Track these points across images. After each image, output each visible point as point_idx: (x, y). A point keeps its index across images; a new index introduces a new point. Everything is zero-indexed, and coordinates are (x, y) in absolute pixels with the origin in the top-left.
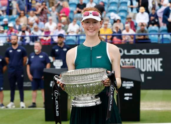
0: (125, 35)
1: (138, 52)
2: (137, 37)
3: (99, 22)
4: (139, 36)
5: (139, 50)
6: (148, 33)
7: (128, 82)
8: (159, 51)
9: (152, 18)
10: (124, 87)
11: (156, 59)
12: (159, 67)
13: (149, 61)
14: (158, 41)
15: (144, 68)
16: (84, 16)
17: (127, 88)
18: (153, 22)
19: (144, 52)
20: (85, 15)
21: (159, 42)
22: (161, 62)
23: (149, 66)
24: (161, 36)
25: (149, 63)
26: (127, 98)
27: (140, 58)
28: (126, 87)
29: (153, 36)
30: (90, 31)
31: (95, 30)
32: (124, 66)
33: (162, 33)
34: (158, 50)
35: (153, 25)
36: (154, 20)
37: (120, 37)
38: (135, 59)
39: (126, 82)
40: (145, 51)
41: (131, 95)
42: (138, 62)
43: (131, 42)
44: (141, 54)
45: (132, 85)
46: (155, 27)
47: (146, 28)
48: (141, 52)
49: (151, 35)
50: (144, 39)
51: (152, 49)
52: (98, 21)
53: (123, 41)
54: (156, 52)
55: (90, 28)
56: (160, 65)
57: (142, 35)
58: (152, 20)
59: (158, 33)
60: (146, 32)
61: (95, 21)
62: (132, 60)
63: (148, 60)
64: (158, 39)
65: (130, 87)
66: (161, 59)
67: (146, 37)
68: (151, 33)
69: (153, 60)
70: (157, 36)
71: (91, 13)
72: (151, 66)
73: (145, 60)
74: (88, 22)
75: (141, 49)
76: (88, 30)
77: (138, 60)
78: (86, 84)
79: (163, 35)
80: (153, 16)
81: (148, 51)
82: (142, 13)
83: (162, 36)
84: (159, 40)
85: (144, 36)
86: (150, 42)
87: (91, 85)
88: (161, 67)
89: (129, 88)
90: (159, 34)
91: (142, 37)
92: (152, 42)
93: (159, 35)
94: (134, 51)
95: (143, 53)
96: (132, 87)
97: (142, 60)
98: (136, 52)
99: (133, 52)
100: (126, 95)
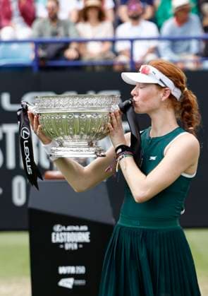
7: (69, 228)
10: (58, 244)
17: (67, 247)
26: (67, 283)
28: (63, 244)
39: (64, 228)
41: (81, 270)
45: (85, 237)
65: (79, 243)
78: (80, 114)
87: (89, 116)
89: (76, 247)
96: (84, 244)
100: (62, 270)
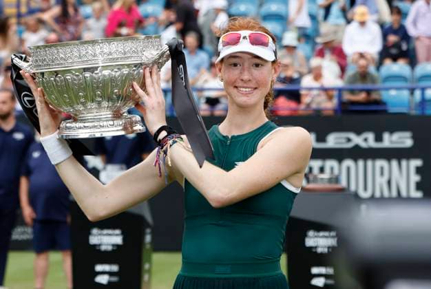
0: (310, 89)
1: (349, 140)
2: (347, 97)
3: (270, 64)
4: (352, 91)
5: (352, 136)
6: (379, 85)
8: (414, 137)
9: (392, 38)
11: (404, 163)
12: (413, 186)
13: (382, 169)
14: (410, 108)
15: (365, 189)
16: (224, 46)
18: (394, 51)
19: (366, 140)
20: (227, 44)
21: (414, 112)
22: (419, 170)
23: (381, 181)
24: (418, 94)
25: (382, 173)
27: (355, 160)
29: (393, 93)
30: (242, 89)
31: (256, 88)
32: (311, 186)
33: (423, 84)
34: (408, 134)
35: (395, 59)
36: (397, 45)
37: (295, 96)
38: (340, 160)
40: (371, 136)
42: (348, 169)
43: (326, 109)
44: (357, 147)
46: (400, 67)
47: (372, 69)
48: (357, 140)
49: (388, 89)
50: (368, 103)
51: (392, 132)
52: (266, 61)
53: (302, 107)
54: (404, 140)
55: (242, 80)
56: (415, 178)
57: (362, 90)
58: (390, 44)
59: (408, 85)
60: (373, 80)
61: (258, 61)
62: (331, 164)
63: (381, 163)
64: (409, 102)
66: (417, 163)
67: (374, 96)
68: (388, 84)
69: (394, 163)
70: (406, 93)
71: (244, 38)
72: (389, 182)
73: (370, 163)
74: (235, 65)
75: (359, 133)
76: (236, 87)
77: (348, 163)
79: (423, 89)
80: (395, 32)
81: (379, 139)
82: (363, 24)
83: (423, 94)
84: (413, 106)
85: (368, 92)
86: (385, 112)
88: (419, 186)
90: (414, 85)
91: (362, 97)
92: (392, 110)
93: (412, 91)
94: (336, 138)
95: (363, 145)
97: (361, 163)
98: (344, 141)
99: (333, 141)
